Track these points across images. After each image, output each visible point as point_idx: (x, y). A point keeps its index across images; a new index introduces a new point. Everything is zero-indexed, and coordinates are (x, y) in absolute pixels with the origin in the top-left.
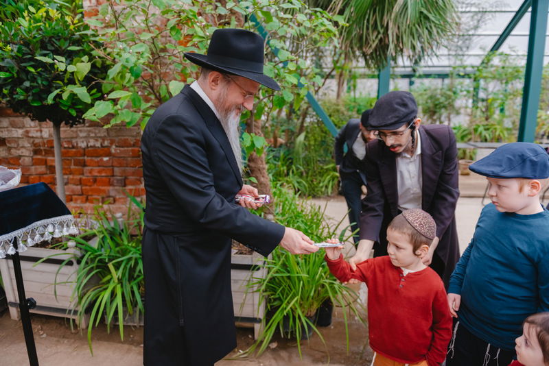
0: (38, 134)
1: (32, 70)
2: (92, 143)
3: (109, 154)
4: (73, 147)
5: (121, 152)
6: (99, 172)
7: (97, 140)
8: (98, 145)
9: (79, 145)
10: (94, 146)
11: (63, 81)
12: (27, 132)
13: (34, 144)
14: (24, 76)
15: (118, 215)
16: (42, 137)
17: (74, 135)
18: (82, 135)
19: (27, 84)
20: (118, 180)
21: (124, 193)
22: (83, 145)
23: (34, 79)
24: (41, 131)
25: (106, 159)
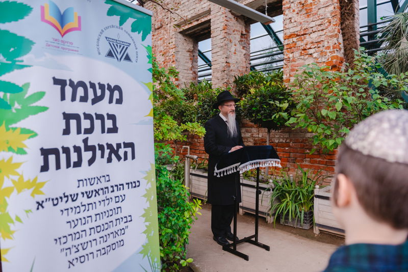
0: (257, 136)
1: (265, 107)
2: (281, 141)
3: (289, 146)
4: (272, 142)
5: (295, 145)
6: (283, 155)
7: (284, 139)
8: (284, 141)
9: (275, 141)
10: (282, 142)
11: (277, 111)
12: (252, 134)
13: (255, 140)
14: (261, 109)
15: (291, 175)
16: (258, 137)
17: (273, 136)
18: (277, 136)
19: (262, 112)
20: (292, 159)
21: (294, 166)
22: (277, 141)
23: (265, 110)
24: (259, 134)
25: (287, 148)
